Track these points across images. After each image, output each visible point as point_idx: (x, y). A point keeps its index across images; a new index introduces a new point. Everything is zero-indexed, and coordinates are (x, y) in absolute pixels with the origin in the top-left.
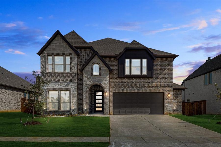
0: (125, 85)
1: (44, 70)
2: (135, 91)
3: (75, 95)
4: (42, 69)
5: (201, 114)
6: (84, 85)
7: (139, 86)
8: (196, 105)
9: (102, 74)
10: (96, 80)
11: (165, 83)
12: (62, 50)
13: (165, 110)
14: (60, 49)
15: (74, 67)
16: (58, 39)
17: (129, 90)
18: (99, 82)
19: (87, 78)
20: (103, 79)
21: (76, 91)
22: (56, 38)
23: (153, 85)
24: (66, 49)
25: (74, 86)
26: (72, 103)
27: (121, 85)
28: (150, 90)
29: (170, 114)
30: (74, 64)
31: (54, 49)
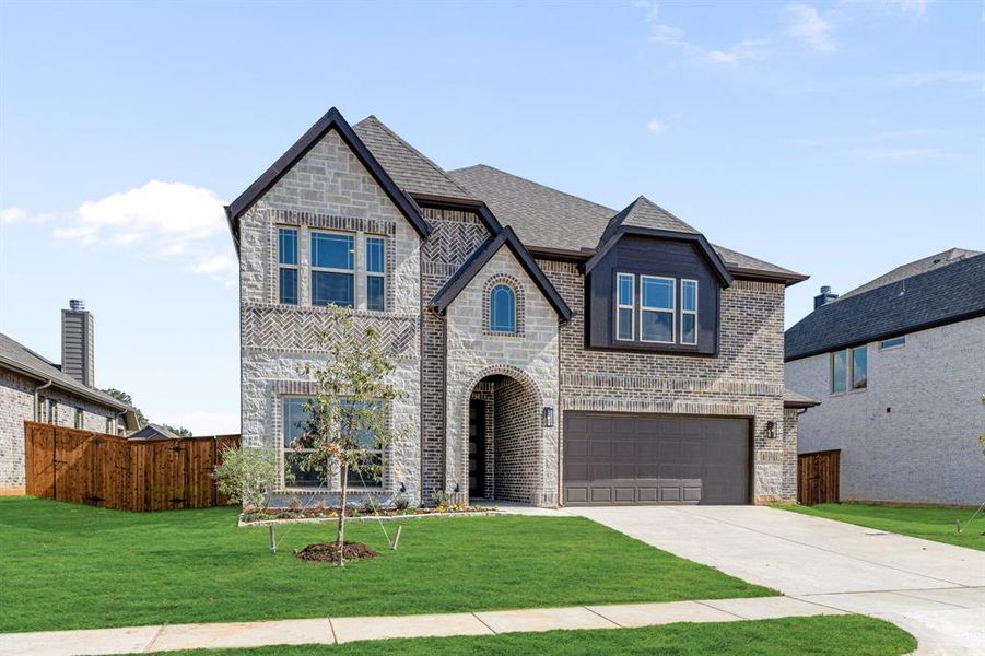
0: (612, 382)
1: (258, 294)
2: (651, 409)
3: (411, 417)
4: (251, 286)
5: (824, 501)
6: (452, 376)
7: (665, 390)
8: (808, 469)
9: (529, 329)
10: (502, 355)
11: (758, 382)
12: (351, 206)
13: (758, 485)
14: (338, 200)
15: (408, 292)
16: (331, 150)
17: (629, 404)
18: (518, 366)
19: (467, 344)
20: (533, 353)
21: (415, 398)
22: (322, 144)
23: (715, 388)
24: (367, 202)
25: (406, 377)
26: (397, 453)
27: (598, 382)
28: (707, 405)
29: (775, 501)
30: (404, 278)
31: (311, 195)
